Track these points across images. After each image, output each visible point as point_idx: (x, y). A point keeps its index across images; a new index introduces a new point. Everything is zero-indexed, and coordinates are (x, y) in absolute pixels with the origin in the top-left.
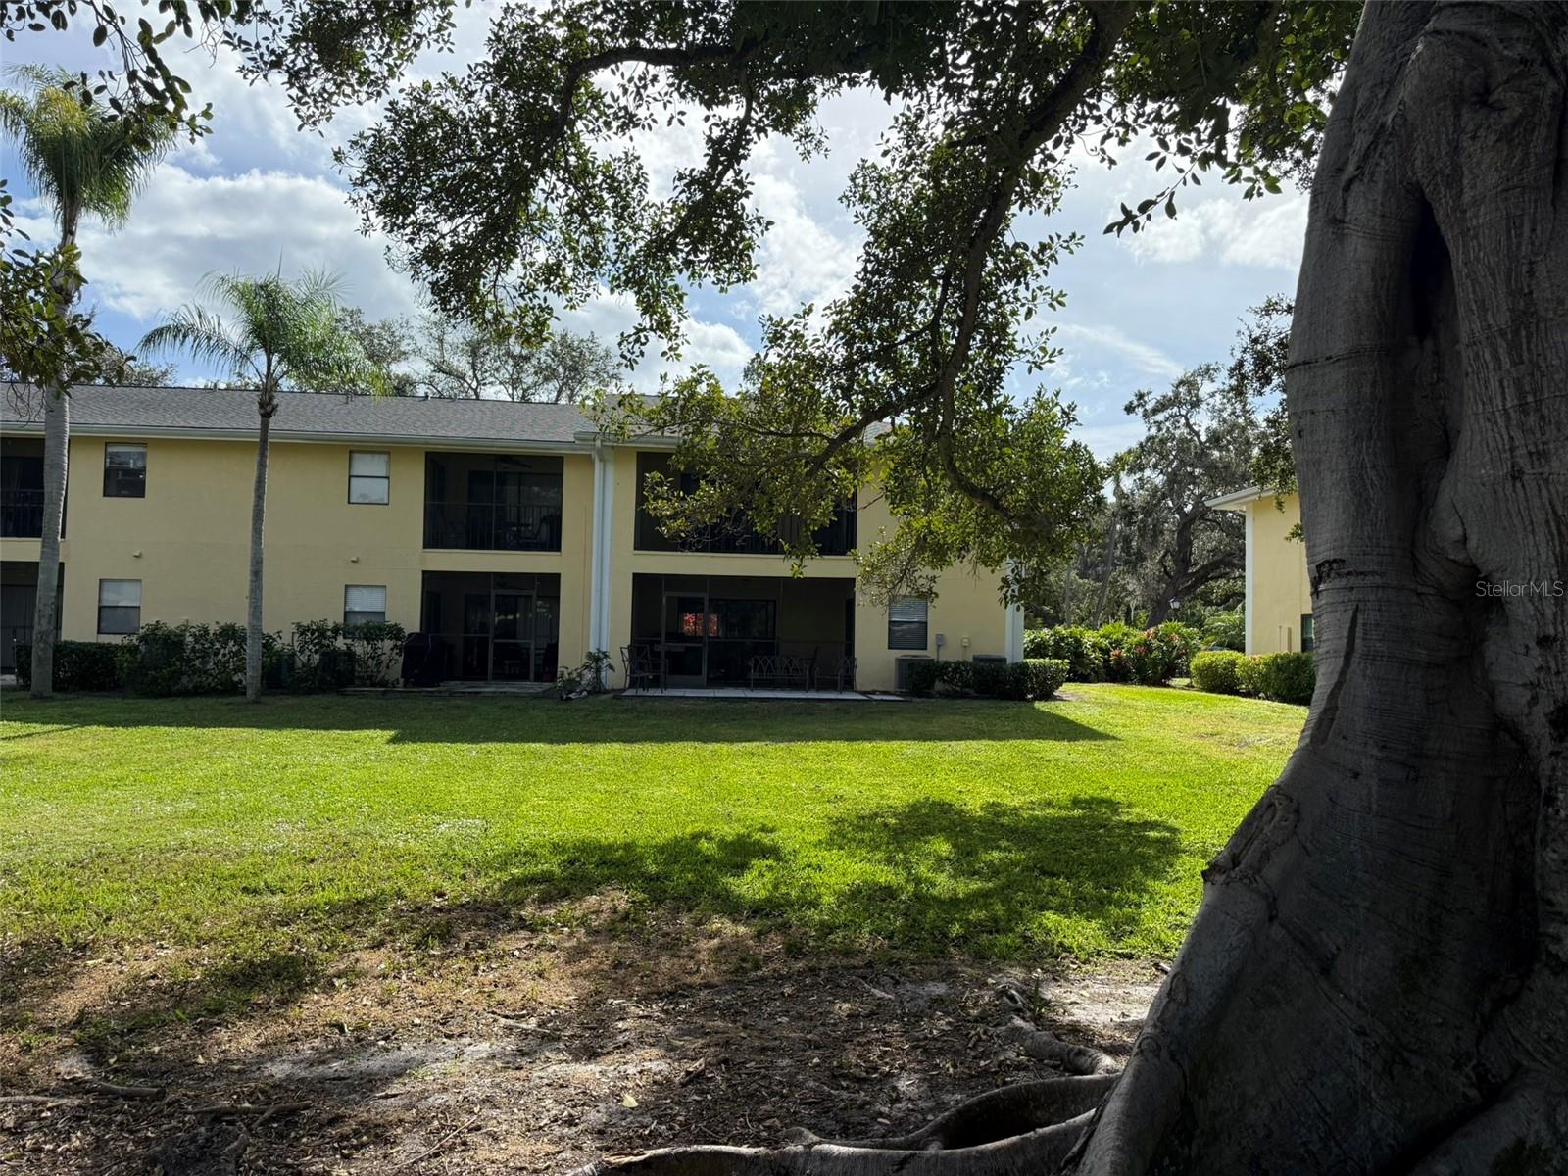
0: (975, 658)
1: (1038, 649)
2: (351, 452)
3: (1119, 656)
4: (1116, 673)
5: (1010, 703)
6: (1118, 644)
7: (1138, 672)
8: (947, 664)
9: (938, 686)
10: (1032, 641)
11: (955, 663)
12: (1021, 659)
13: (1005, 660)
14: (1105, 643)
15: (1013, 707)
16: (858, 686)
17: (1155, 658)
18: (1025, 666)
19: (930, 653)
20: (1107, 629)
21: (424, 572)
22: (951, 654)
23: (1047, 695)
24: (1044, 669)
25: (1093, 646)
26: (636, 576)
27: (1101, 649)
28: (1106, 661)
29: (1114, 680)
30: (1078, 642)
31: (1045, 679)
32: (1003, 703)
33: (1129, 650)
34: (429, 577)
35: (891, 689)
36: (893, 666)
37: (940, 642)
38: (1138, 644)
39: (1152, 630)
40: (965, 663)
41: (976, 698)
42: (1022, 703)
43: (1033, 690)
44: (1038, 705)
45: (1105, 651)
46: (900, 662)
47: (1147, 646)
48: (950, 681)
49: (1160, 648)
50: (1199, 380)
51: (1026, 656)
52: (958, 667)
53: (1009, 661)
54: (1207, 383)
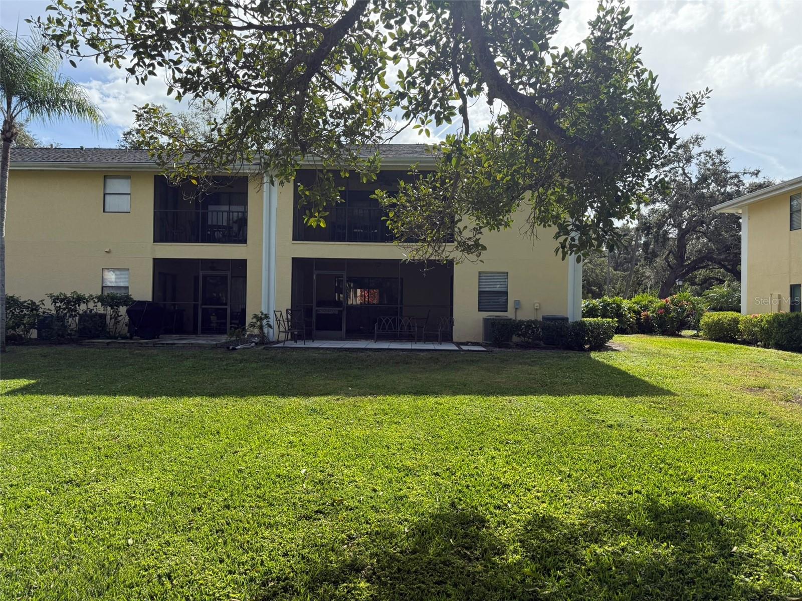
0: (544, 318)
1: (591, 312)
2: (105, 177)
3: (647, 316)
4: (644, 327)
5: (571, 353)
6: (646, 308)
7: (660, 327)
8: (521, 322)
9: (515, 339)
10: (587, 306)
11: (528, 322)
12: (579, 318)
13: (567, 319)
14: (637, 307)
15: (574, 357)
16: (455, 339)
17: (672, 318)
18: (582, 324)
19: (510, 314)
20: (637, 298)
21: (154, 259)
22: (525, 315)
23: (600, 346)
24: (598, 326)
25: (629, 309)
26: (294, 260)
27: (634, 312)
28: (638, 319)
29: (643, 332)
30: (619, 307)
31: (599, 334)
32: (565, 354)
33: (653, 312)
34: (157, 262)
35: (480, 340)
36: (481, 324)
37: (518, 305)
38: (660, 308)
39: (669, 298)
40: (535, 322)
41: (544, 348)
42: (581, 354)
43: (589, 342)
44: (594, 355)
45: (638, 313)
46: (486, 321)
47: (666, 309)
48: (524, 335)
49: (675, 310)
50: (691, 146)
51: (583, 317)
52: (529, 324)
53: (570, 320)
54: (696, 147)
